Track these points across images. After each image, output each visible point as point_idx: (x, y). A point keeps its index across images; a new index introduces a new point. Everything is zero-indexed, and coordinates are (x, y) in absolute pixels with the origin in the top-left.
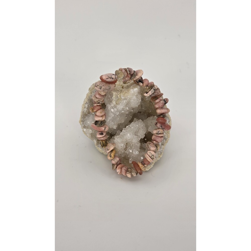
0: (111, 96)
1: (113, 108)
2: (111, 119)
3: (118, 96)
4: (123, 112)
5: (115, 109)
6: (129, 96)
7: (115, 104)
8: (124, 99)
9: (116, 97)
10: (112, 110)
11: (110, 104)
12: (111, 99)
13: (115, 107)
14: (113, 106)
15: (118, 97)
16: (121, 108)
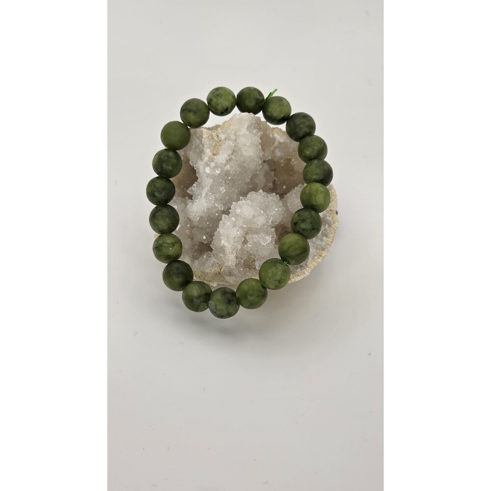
0: (200, 138)
1: (209, 163)
2: (208, 190)
3: (214, 135)
4: (228, 167)
5: (213, 164)
6: (232, 127)
7: (210, 154)
8: (225, 139)
9: (210, 137)
10: (208, 170)
11: (201, 157)
12: (202, 147)
13: (211, 160)
14: (208, 161)
15: (213, 138)
16: (223, 160)
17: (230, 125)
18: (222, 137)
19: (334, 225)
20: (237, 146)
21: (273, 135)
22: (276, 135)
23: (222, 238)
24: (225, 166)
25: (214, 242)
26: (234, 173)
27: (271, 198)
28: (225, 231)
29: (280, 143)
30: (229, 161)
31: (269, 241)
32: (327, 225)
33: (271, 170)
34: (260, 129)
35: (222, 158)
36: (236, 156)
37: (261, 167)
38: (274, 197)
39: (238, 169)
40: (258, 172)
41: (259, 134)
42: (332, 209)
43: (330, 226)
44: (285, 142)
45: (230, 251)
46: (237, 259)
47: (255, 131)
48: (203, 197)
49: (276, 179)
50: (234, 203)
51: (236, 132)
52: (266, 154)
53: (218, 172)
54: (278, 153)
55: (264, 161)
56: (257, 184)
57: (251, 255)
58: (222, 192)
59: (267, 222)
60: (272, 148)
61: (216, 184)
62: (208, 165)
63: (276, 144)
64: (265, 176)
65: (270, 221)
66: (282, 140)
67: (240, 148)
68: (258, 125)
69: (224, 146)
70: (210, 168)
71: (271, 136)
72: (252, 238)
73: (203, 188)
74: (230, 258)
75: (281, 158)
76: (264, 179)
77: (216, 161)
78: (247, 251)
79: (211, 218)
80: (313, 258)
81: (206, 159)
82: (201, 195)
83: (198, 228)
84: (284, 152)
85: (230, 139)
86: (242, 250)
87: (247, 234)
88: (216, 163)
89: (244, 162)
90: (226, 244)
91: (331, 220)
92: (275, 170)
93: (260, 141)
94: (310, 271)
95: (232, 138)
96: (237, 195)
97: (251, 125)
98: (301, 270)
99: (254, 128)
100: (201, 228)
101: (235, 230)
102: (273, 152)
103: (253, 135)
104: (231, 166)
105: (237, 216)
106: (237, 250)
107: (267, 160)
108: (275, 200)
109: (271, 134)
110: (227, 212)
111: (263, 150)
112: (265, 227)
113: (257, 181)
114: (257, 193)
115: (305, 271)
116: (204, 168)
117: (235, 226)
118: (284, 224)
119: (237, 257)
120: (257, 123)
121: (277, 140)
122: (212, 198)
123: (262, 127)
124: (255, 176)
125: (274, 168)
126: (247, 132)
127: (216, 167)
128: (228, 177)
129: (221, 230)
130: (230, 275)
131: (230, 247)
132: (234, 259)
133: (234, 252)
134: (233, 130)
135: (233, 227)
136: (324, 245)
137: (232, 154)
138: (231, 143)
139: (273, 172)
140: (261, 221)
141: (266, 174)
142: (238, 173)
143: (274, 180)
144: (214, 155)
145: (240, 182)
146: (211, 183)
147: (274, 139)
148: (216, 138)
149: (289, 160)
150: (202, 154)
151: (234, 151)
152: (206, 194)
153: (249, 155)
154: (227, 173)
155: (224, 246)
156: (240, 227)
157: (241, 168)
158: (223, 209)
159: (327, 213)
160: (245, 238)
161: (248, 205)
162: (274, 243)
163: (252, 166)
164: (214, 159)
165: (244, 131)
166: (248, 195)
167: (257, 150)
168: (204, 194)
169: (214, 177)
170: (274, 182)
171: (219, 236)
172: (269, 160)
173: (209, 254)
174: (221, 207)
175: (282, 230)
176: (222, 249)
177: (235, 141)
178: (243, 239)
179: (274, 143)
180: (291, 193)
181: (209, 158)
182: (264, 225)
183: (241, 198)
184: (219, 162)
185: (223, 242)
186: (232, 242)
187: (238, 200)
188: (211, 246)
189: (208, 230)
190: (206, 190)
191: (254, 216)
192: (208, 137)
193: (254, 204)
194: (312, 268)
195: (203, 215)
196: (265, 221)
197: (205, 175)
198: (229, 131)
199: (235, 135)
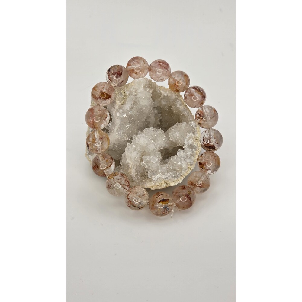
1: (119, 110)
2: (119, 127)
3: (122, 92)
4: (131, 113)
5: (121, 111)
6: (133, 87)
7: (120, 104)
8: (129, 94)
9: (120, 93)
10: (118, 114)
11: (114, 106)
13: (120, 108)
14: (118, 108)
16: (128, 108)
17: (132, 86)
18: (127, 93)
19: (199, 149)
20: (136, 99)
21: (160, 91)
22: (162, 91)
23: (127, 158)
24: (129, 111)
25: (122, 160)
26: (135, 116)
27: (158, 132)
28: (129, 153)
29: (164, 96)
30: (131, 108)
31: (157, 161)
32: (194, 149)
33: (159, 113)
34: (151, 88)
35: (127, 106)
36: (136, 105)
37: (152, 111)
38: (160, 131)
39: (137, 113)
40: (150, 115)
41: (151, 91)
42: (197, 139)
43: (196, 149)
44: (167, 96)
45: (132, 166)
46: (136, 171)
47: (148, 89)
48: (115, 132)
49: (162, 119)
50: (134, 135)
51: (136, 90)
52: (156, 103)
53: (125, 115)
54: (163, 103)
55: (155, 107)
56: (150, 122)
57: (145, 169)
58: (128, 128)
59: (156, 148)
60: (159, 99)
61: (124, 123)
62: (118, 111)
63: (162, 97)
64: (155, 117)
65: (158, 147)
66: (165, 95)
67: (139, 100)
68: (150, 85)
69: (128, 99)
70: (120, 113)
71: (159, 92)
72: (146, 159)
73: (115, 126)
74: (132, 171)
75: (165, 105)
76: (155, 119)
77: (123, 108)
78: (143, 167)
79: (121, 145)
80: (185, 170)
81: (117, 107)
82: (113, 130)
83: (112, 150)
84: (167, 102)
85: (132, 95)
86: (140, 165)
87: (143, 155)
88: (123, 110)
89: (142, 109)
90: (130, 162)
91: (197, 146)
92: (161, 113)
93: (152, 96)
94: (183, 179)
95: (134, 94)
96: (137, 130)
97: (146, 85)
98: (177, 178)
99: (148, 87)
100: (114, 151)
101: (135, 153)
102: (160, 102)
103: (146, 92)
104: (133, 112)
105: (136, 144)
106: (136, 166)
107: (156, 106)
108: (161, 134)
109: (159, 91)
110: (130, 141)
111: (153, 101)
112: (154, 151)
113: (149, 120)
114: (149, 129)
115: (180, 179)
116: (116, 113)
117: (135, 150)
118: (167, 148)
119: (136, 170)
120: (149, 84)
121: (162, 94)
122: (121, 132)
123: (153, 86)
124: (148, 117)
125: (160, 112)
126: (143, 90)
127: (124, 112)
128: (131, 118)
129: (126, 153)
130: (132, 181)
131: (132, 164)
132: (135, 172)
133: (134, 167)
134: (134, 89)
135: (134, 151)
136: (192, 162)
137: (133, 104)
138: (133, 97)
139: (160, 114)
140: (152, 147)
141: (156, 116)
142: (137, 116)
143: (161, 119)
144: (122, 104)
145: (139, 122)
146: (120, 122)
147: (161, 94)
148: (123, 94)
149: (171, 107)
150: (115, 104)
151: (135, 102)
152: (117, 129)
153: (144, 104)
154: (130, 116)
155: (128, 163)
156: (138, 151)
157: (139, 112)
158: (127, 139)
159: (194, 141)
160: (142, 158)
161: (143, 137)
162: (160, 161)
163: (147, 111)
164: (122, 107)
165: (141, 89)
166: (144, 131)
167: (149, 101)
168: (116, 130)
169: (122, 119)
170: (161, 121)
171: (125, 157)
172: (157, 107)
173: (119, 167)
174: (126, 138)
175: (165, 152)
176: (127, 165)
177: (136, 95)
178: (140, 159)
179: (160, 96)
180: (171, 128)
181: (119, 106)
182: (153, 150)
183: (139, 132)
184: (125, 109)
185: (127, 160)
186: (133, 161)
187: (137, 134)
188: (120, 162)
189: (119, 152)
190: (117, 127)
191: (147, 144)
192: (118, 93)
193: (147, 136)
194: (184, 177)
195: (116, 143)
196: (154, 148)
197: (117, 117)
198: (131, 89)
199: (136, 92)
